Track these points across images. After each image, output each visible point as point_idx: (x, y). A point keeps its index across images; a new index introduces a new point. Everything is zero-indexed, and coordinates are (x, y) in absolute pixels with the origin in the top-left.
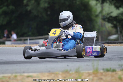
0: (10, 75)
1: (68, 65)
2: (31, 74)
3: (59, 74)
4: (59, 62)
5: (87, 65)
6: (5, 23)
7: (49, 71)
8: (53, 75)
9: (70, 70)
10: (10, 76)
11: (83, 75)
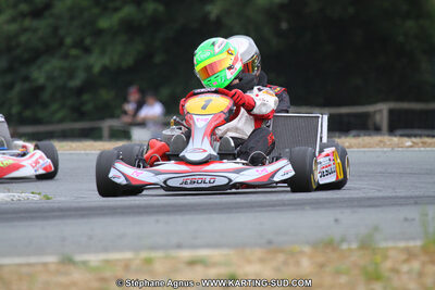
0: (128, 255)
1: (336, 220)
2: (203, 253)
3: (302, 253)
4: (308, 208)
5: (406, 220)
6: (129, 61)
7: (270, 242)
8: (281, 258)
9: (343, 240)
10: (130, 260)
11: (385, 257)
